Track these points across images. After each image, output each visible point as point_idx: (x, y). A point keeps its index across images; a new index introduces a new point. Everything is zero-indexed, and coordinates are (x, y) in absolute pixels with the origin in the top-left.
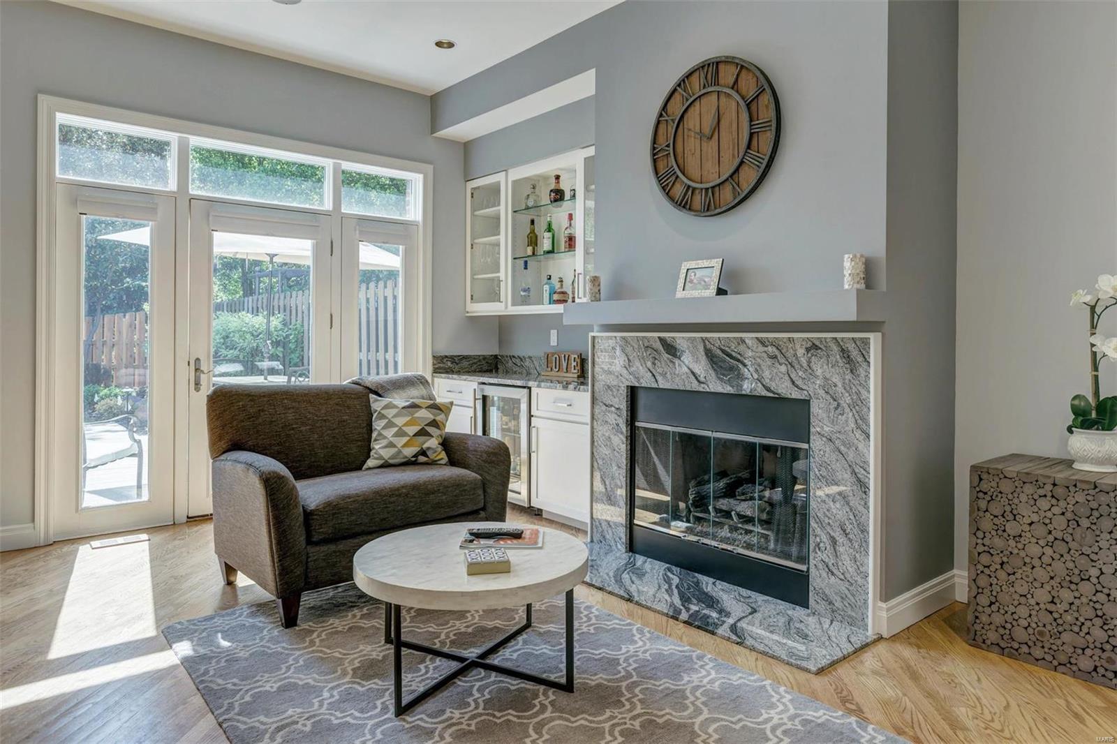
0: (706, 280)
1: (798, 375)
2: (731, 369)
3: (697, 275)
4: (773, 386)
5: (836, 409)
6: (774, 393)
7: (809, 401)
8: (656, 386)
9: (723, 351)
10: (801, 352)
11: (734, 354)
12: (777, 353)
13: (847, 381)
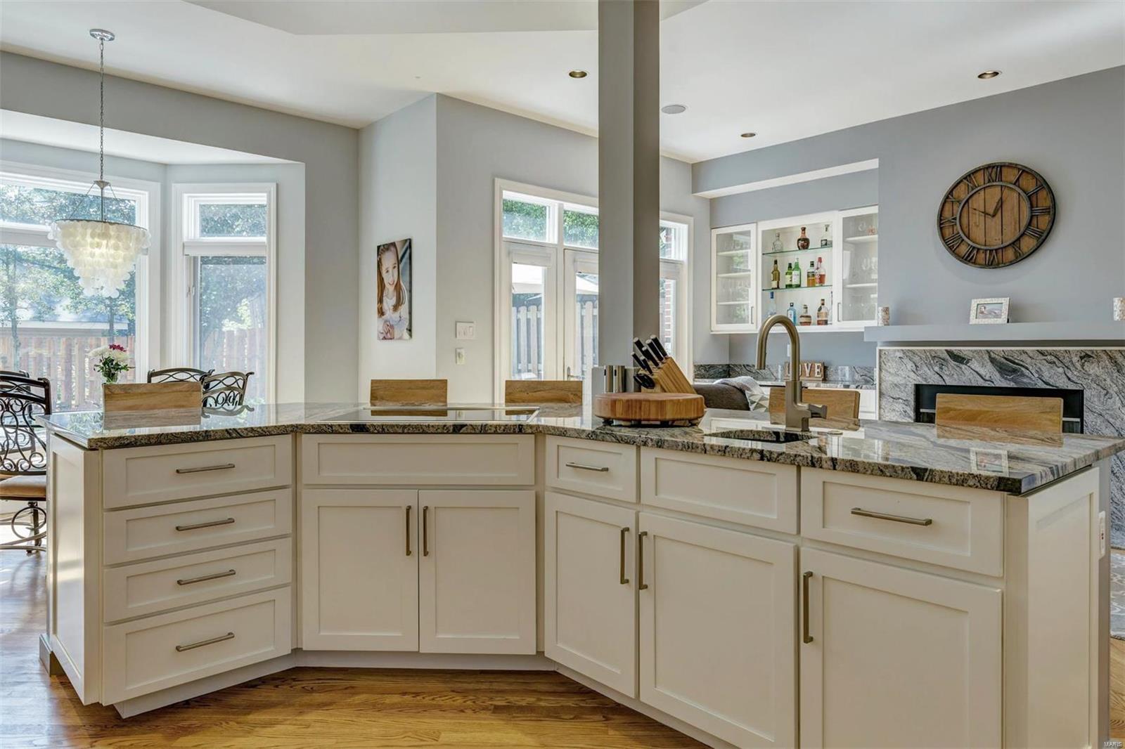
0: (996, 311)
1: (1073, 374)
2: (1014, 371)
3: (987, 309)
4: (1051, 381)
5: (1106, 395)
6: (1053, 386)
7: (1083, 391)
8: (944, 384)
9: (1006, 359)
10: (1075, 359)
11: (1016, 361)
12: (1055, 360)
13: (1115, 377)
